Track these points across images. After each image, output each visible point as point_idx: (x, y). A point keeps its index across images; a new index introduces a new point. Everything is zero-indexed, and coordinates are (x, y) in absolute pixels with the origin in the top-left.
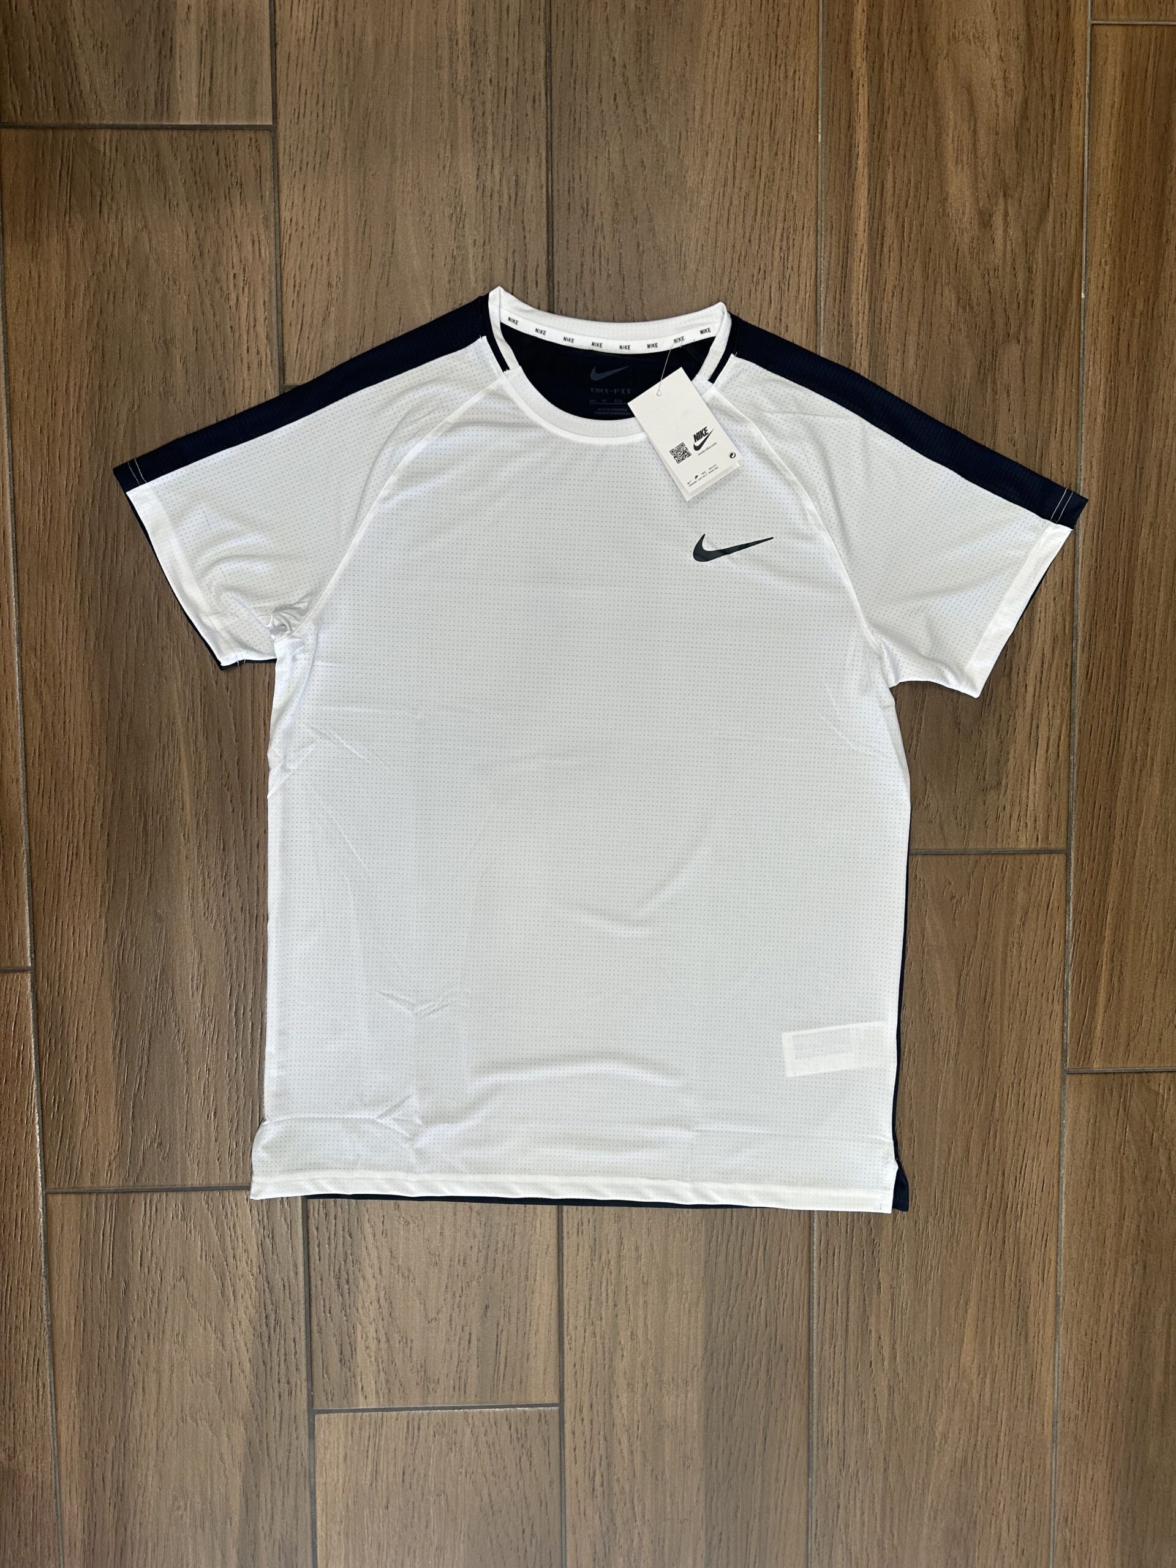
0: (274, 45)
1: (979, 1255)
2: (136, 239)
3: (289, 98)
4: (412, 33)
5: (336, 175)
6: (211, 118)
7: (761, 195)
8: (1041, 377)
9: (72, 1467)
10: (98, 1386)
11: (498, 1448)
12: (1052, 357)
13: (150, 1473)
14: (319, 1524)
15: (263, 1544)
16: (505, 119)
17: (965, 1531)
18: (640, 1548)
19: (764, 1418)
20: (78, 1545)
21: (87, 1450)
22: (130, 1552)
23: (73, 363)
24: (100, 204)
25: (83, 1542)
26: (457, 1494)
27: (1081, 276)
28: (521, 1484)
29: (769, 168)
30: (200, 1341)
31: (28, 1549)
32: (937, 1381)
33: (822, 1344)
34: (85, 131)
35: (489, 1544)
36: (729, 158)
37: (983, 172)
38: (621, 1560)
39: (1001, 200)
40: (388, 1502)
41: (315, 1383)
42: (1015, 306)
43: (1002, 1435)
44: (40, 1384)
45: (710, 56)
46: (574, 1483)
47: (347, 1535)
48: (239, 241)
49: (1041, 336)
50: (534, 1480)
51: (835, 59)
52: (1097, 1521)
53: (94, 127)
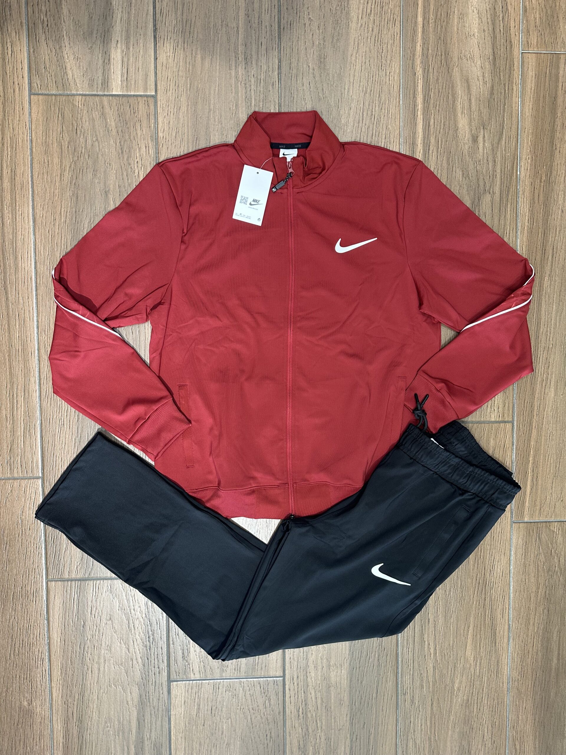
0: (156, 59)
1: (474, 606)
2: (92, 145)
3: (163, 82)
4: (218, 53)
5: (184, 117)
6: (127, 91)
7: (375, 127)
8: (500, 209)
9: (58, 708)
10: (71, 670)
11: (255, 697)
12: (505, 200)
13: (94, 710)
14: (172, 733)
15: (146, 743)
16: (260, 93)
17: (468, 732)
18: (320, 743)
19: (377, 682)
20: (61, 744)
21: (65, 700)
22: (85, 747)
23: (63, 201)
24: (76, 129)
25: (63, 743)
26: (236, 719)
27: (517, 164)
28: (265, 714)
29: (378, 115)
30: (118, 648)
31: (37, 747)
32: (455, 664)
33: (403, 647)
34: (70, 97)
35: (251, 742)
36: (360, 111)
37: (474, 119)
38: (311, 748)
39: (482, 129)
40: (204, 723)
41: (171, 668)
42: (488, 177)
43: (485, 688)
44: (44, 670)
45: (352, 65)
46: (290, 713)
47: (185, 738)
48: (139, 146)
49: (500, 191)
50: (272, 712)
51: (408, 67)
52: (528, 728)
53: (74, 95)
